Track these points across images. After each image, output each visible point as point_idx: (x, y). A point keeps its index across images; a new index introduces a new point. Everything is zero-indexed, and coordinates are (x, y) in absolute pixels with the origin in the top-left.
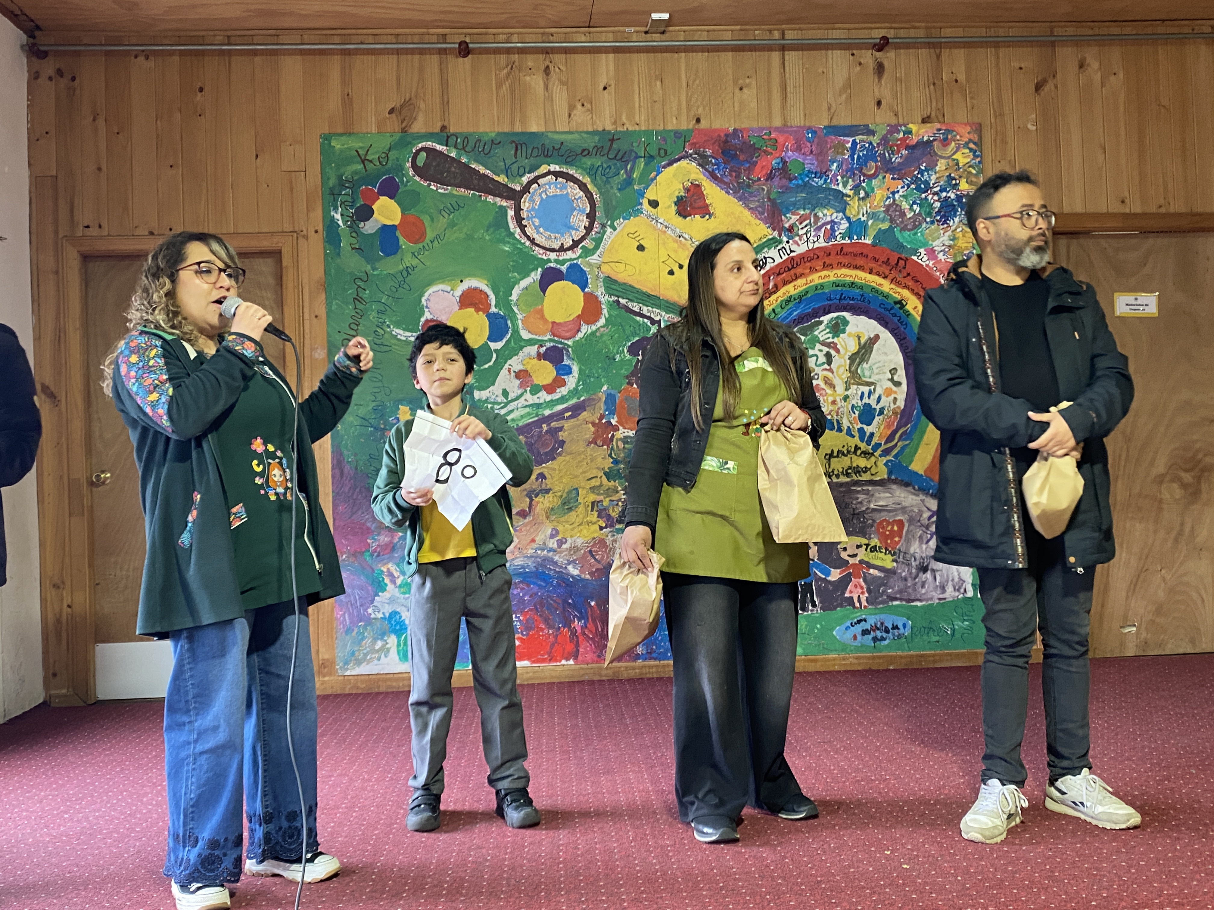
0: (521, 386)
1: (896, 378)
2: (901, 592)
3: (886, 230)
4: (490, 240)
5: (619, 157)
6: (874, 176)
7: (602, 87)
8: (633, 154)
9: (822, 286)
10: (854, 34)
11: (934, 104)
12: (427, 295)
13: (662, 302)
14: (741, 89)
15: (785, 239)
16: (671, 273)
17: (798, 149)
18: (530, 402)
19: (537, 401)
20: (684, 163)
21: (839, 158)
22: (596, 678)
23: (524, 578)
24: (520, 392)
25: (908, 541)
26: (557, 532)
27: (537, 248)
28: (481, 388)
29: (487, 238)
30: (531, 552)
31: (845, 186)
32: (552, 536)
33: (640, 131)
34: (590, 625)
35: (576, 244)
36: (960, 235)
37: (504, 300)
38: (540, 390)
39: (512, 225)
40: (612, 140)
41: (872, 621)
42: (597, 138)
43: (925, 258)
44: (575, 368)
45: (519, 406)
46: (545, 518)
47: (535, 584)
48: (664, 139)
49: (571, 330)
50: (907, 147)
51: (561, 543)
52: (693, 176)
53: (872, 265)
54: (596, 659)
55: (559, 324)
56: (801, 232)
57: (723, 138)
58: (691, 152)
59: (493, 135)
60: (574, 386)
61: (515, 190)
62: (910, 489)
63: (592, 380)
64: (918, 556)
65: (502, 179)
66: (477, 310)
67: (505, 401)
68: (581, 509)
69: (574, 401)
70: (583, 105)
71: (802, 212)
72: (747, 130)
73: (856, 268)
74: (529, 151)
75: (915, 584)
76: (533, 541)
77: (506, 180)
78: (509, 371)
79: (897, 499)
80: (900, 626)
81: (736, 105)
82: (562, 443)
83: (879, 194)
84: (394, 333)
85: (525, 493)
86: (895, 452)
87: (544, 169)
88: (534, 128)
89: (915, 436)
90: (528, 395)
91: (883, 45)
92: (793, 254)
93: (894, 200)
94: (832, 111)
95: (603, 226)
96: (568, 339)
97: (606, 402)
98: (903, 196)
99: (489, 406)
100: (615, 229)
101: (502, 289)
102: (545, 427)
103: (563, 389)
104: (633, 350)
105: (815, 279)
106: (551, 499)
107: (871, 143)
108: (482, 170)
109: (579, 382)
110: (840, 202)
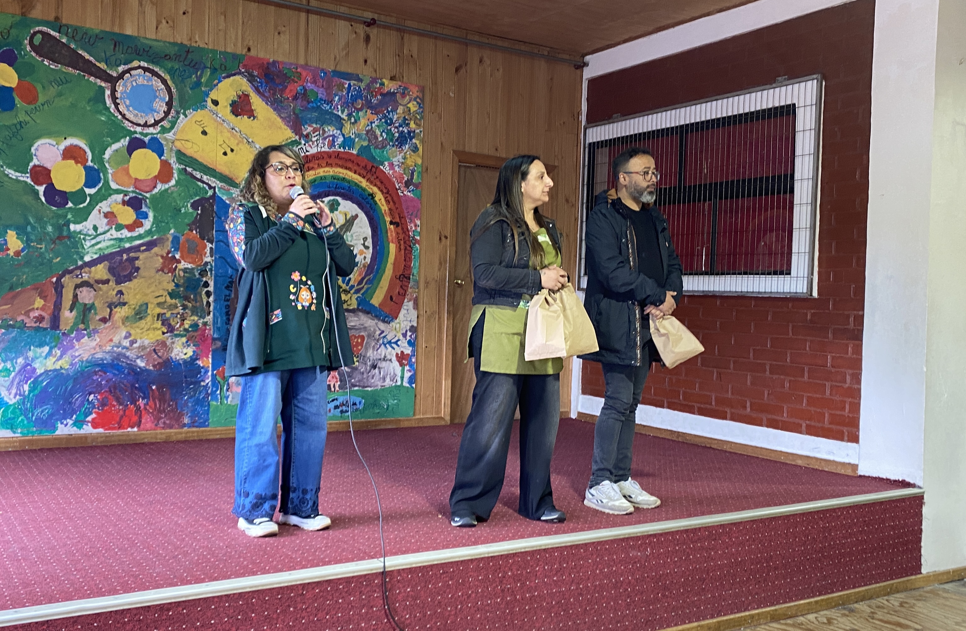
0: (108, 224)
1: (366, 244)
2: (359, 381)
3: (366, 146)
4: (90, 110)
5: (192, 65)
6: (361, 109)
7: (182, 12)
8: (202, 65)
9: (325, 177)
10: (354, 12)
11: (398, 69)
12: (36, 145)
13: (218, 174)
14: (279, 33)
15: (303, 142)
16: (225, 154)
17: (314, 82)
18: (115, 237)
19: (120, 236)
20: (238, 78)
21: (340, 93)
22: (154, 441)
23: (102, 368)
24: (107, 228)
25: (367, 349)
26: (130, 335)
27: (127, 122)
28: (75, 223)
29: (88, 108)
30: (108, 348)
31: (343, 112)
32: (126, 338)
33: (208, 49)
34: (151, 403)
35: (156, 123)
36: (408, 156)
37: (98, 157)
38: (123, 228)
39: (108, 102)
40: (188, 52)
41: (341, 400)
42: (176, 48)
43: (388, 168)
44: (151, 215)
45: (106, 238)
46: (121, 324)
47: (110, 372)
48: (225, 59)
49: (148, 186)
50: (382, 94)
51: (132, 342)
52: (244, 88)
53: (356, 168)
54: (153, 426)
55: (140, 180)
56: (314, 139)
57: (266, 66)
58: (243, 70)
59: (97, 31)
60: (149, 227)
61: (112, 76)
62: (370, 315)
63: (163, 224)
64: (371, 359)
65: (102, 66)
66: (77, 162)
67: (95, 234)
68: (149, 318)
69: (148, 239)
70: (167, 22)
71: (315, 126)
72: (283, 63)
73: (346, 168)
74: (125, 48)
75: (368, 377)
76: (111, 340)
77: (106, 67)
78: (100, 211)
79: (361, 322)
80: (358, 403)
81: (276, 43)
82: (138, 269)
83: (363, 122)
84: (6, 172)
85: (107, 305)
86: (362, 292)
87: (135, 64)
88: (129, 32)
89: (375, 282)
90: (113, 231)
91: (371, 23)
92: (307, 153)
93: (372, 128)
94: (337, 60)
95: (178, 113)
96: (147, 192)
97: (172, 242)
98: (378, 126)
99: (82, 237)
100: (186, 116)
101: (97, 149)
102: (125, 256)
103: (140, 229)
104: (195, 206)
105: (322, 172)
106: (127, 310)
107: (359, 87)
108: (87, 56)
109: (153, 225)
110: (339, 123)
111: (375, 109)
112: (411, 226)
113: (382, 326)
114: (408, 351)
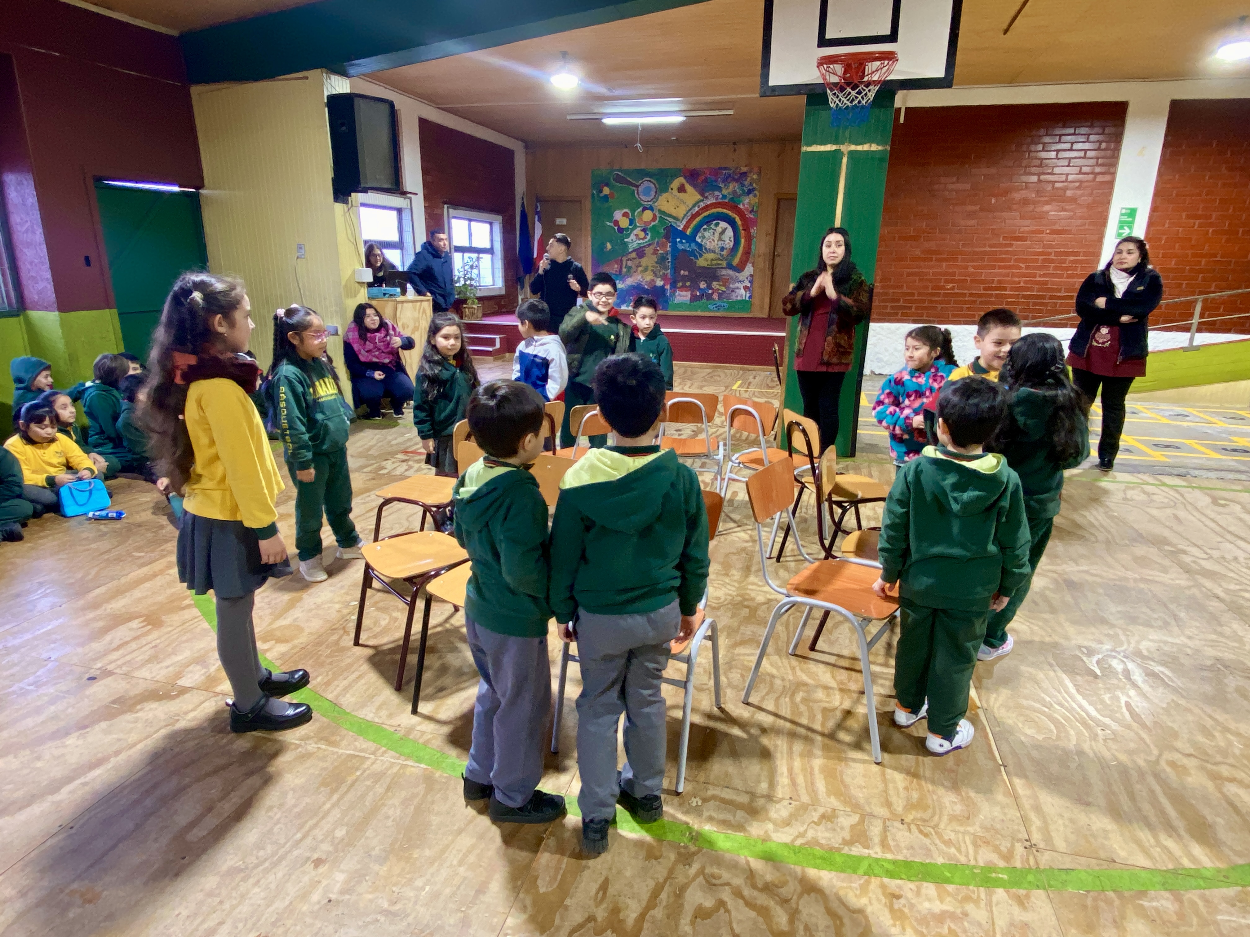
0: (636, 238)
1: (731, 239)
2: (726, 297)
3: (732, 197)
4: (631, 199)
5: (664, 176)
6: (730, 182)
7: (661, 158)
8: (667, 175)
9: (714, 213)
11: (748, 161)
12: (614, 213)
13: (673, 217)
14: (697, 156)
15: (705, 200)
16: (676, 209)
17: (711, 174)
20: (680, 178)
21: (721, 177)
25: (730, 284)
27: (642, 201)
28: (626, 238)
30: (636, 281)
33: (670, 169)
35: (652, 200)
36: (752, 199)
37: (633, 215)
38: (641, 239)
39: (636, 195)
40: (663, 171)
41: (718, 304)
42: (659, 171)
43: (742, 206)
44: (650, 234)
45: (636, 243)
46: (640, 273)
48: (676, 171)
49: (649, 223)
50: (740, 174)
51: (643, 279)
52: (683, 181)
53: (727, 207)
55: (646, 222)
56: (710, 198)
57: (691, 170)
58: (683, 174)
59: (633, 170)
61: (637, 185)
63: (654, 237)
64: (732, 288)
66: (627, 217)
67: (632, 242)
68: (649, 271)
69: (649, 243)
70: (656, 162)
71: (710, 192)
72: (698, 168)
73: (723, 208)
74: (641, 174)
75: (730, 295)
76: (637, 278)
77: (635, 182)
78: (634, 234)
80: (725, 306)
81: (696, 161)
82: (645, 254)
83: (731, 187)
84: (607, 223)
85: (636, 266)
86: (728, 260)
87: (645, 179)
88: (643, 168)
89: (734, 256)
90: (638, 241)
92: (707, 204)
93: (735, 189)
94: (720, 163)
95: (659, 195)
96: (648, 226)
97: (657, 243)
98: (738, 188)
99: (628, 243)
100: (662, 196)
101: (633, 212)
102: (641, 249)
103: (646, 239)
104: (665, 229)
105: (712, 211)
106: (642, 268)
107: (730, 172)
108: (629, 179)
109: (650, 238)
110: (720, 189)
111: (737, 181)
112: (752, 231)
113: (737, 274)
114: (749, 285)
